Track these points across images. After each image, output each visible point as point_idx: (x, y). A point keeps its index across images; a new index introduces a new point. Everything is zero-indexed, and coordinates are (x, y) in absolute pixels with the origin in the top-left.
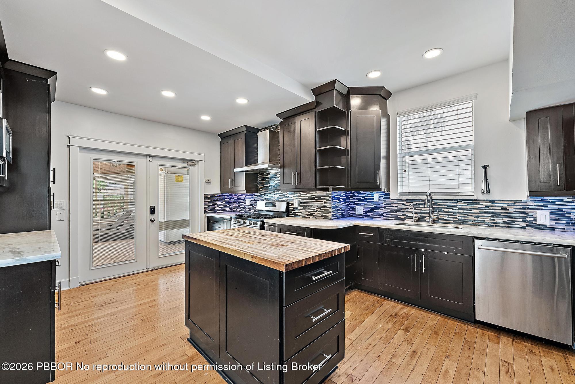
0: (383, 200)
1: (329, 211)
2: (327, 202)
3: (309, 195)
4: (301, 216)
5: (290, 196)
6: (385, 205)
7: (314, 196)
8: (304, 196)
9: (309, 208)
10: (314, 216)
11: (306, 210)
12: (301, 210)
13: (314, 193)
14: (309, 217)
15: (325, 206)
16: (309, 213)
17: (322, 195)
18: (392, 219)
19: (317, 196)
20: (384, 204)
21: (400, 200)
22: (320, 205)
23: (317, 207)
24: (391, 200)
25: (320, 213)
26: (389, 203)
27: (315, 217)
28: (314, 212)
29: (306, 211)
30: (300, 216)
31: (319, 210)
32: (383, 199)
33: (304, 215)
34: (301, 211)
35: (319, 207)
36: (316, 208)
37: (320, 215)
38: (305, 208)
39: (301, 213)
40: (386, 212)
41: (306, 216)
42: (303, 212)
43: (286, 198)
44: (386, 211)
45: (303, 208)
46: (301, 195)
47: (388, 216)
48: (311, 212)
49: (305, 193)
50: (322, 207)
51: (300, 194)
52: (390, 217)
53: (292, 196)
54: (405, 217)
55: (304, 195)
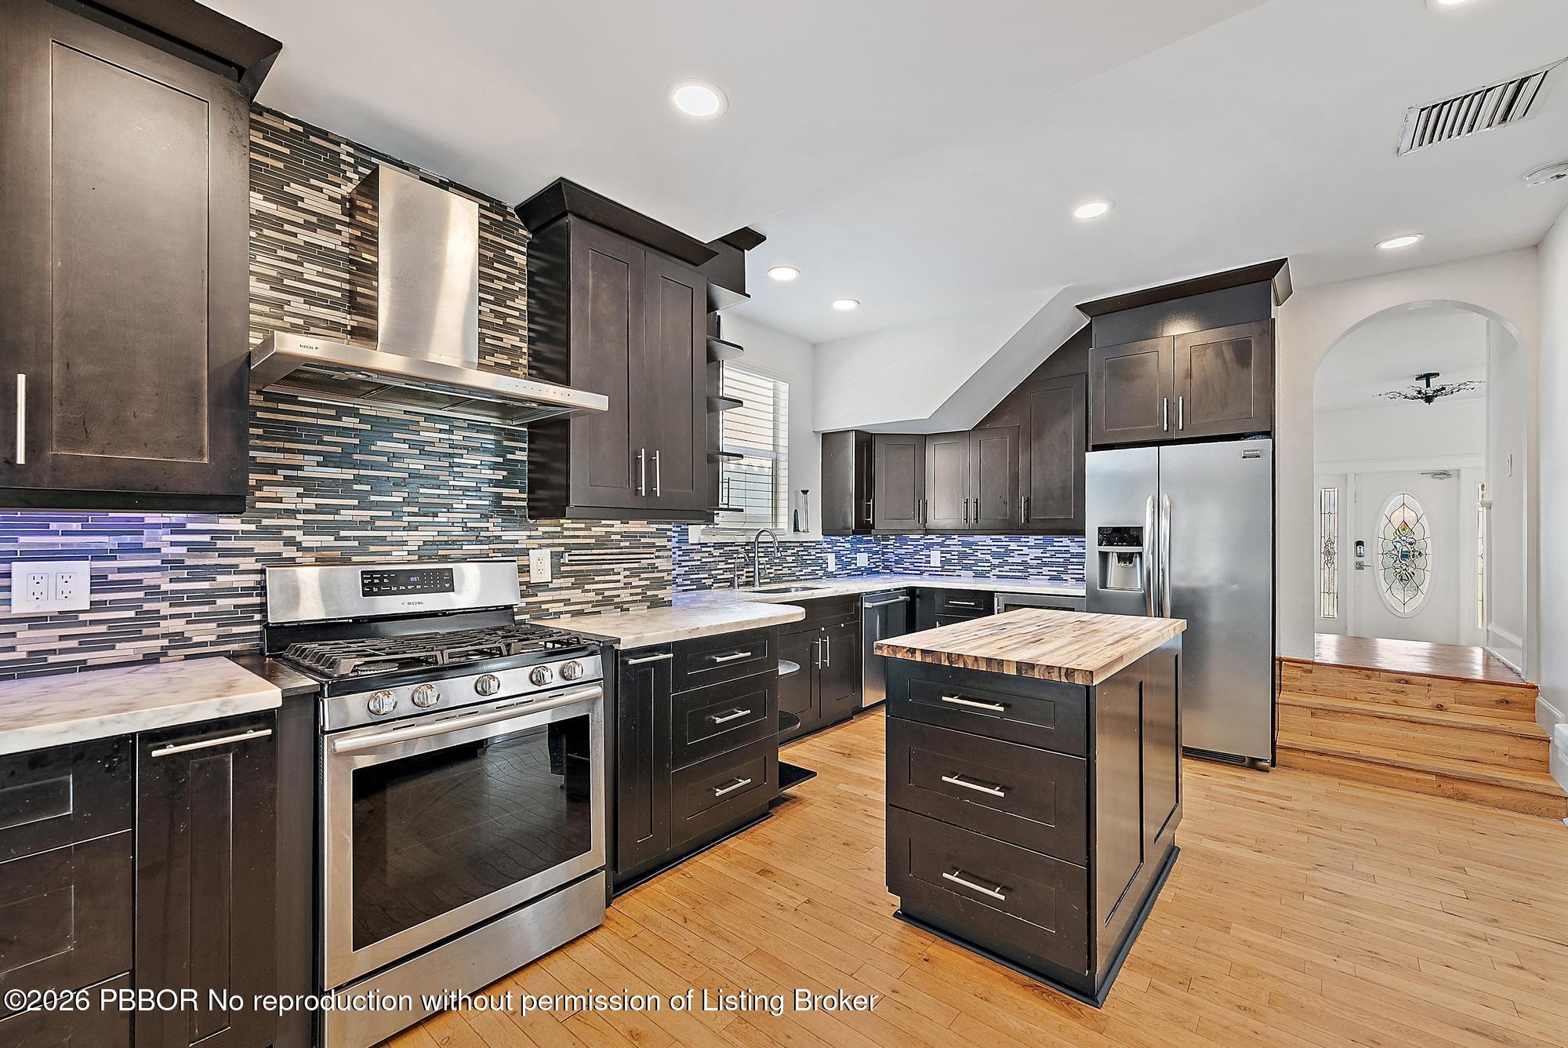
0: (677, 545)
1: (667, 581)
2: (660, 554)
3: (597, 531)
4: (567, 612)
5: (508, 535)
6: (680, 558)
7: (619, 537)
8: (578, 537)
9: (597, 578)
10: (618, 603)
11: (587, 587)
12: (567, 588)
13: (618, 526)
14: (599, 612)
15: (653, 568)
16: (600, 597)
17: (644, 535)
18: (693, 590)
19: (625, 536)
20: (679, 556)
21: (705, 545)
22: (636, 565)
23: (628, 573)
24: (692, 544)
25: (639, 590)
26: (686, 553)
27: (622, 608)
28: (618, 589)
29: (589, 591)
30: (562, 613)
31: (635, 582)
32: (677, 542)
33: (579, 607)
34: (565, 595)
35: (635, 573)
36: (625, 577)
37: (640, 597)
38: (581, 580)
39: (567, 602)
40: (681, 575)
41: (588, 608)
42: (576, 595)
43: (487, 547)
44: (682, 571)
45: (573, 580)
46: (566, 533)
47: (685, 582)
48: (607, 593)
49: (583, 526)
50: (645, 569)
51: (559, 529)
52: (690, 585)
53: (521, 535)
54: (712, 580)
55: (577, 533)
